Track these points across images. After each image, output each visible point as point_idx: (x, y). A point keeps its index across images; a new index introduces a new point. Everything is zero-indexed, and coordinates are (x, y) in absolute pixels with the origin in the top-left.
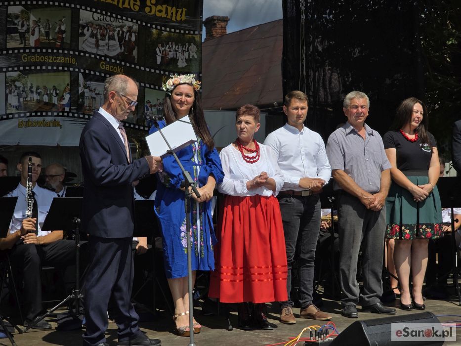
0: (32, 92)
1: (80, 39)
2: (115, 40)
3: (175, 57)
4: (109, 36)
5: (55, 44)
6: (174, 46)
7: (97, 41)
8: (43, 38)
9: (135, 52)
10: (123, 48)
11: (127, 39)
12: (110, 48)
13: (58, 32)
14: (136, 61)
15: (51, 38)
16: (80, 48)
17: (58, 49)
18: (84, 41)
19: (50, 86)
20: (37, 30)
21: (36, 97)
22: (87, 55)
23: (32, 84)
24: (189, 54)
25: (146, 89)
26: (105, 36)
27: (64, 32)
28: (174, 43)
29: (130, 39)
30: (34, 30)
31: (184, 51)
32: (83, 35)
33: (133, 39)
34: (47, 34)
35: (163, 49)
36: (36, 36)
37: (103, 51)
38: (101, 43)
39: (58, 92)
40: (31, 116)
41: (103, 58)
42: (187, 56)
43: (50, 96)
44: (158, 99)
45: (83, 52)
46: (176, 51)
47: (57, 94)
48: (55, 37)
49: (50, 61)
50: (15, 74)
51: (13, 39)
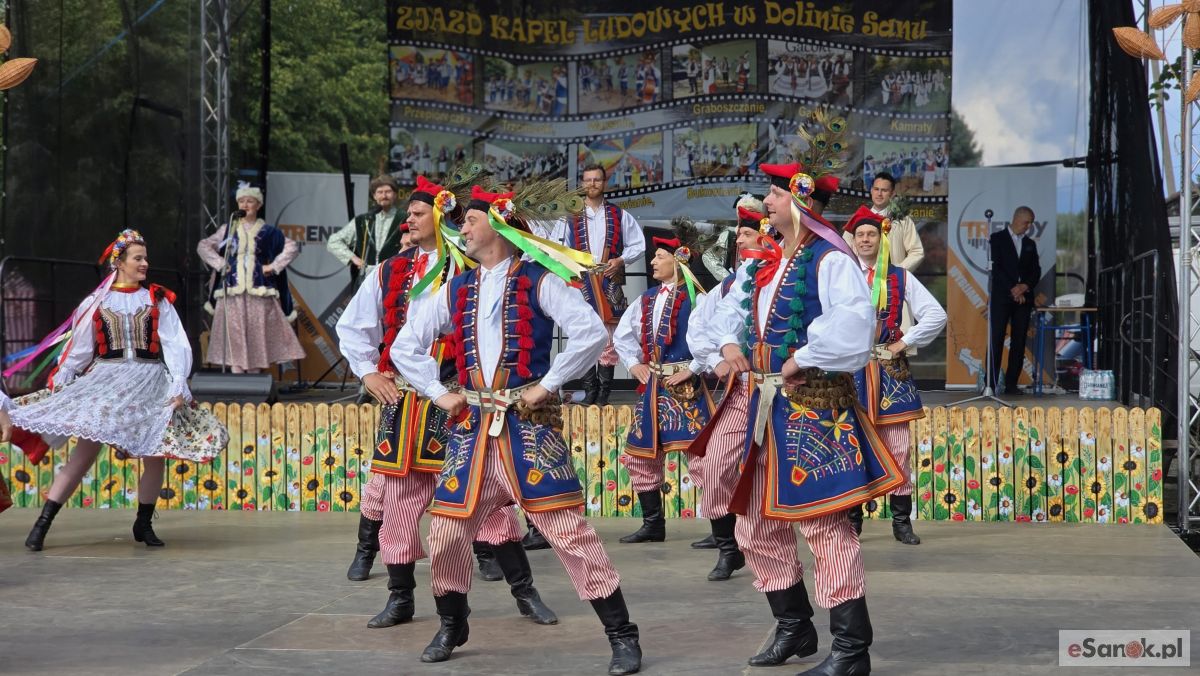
0: (707, 152)
1: (772, 78)
2: (818, 75)
3: (911, 91)
4: (811, 71)
5: (736, 88)
6: (909, 77)
7: (794, 79)
8: (719, 81)
9: (849, 90)
10: (831, 86)
11: (837, 72)
12: (813, 88)
13: (740, 72)
14: (851, 102)
15: (730, 80)
16: (771, 91)
17: (740, 94)
18: (775, 82)
19: (730, 143)
20: (711, 72)
22: (781, 99)
23: (706, 143)
24: (934, 86)
25: (866, 141)
26: (805, 72)
27: (748, 71)
28: (908, 72)
29: (841, 72)
30: (707, 73)
31: (924, 82)
32: (774, 72)
33: (846, 71)
34: (726, 76)
35: (892, 81)
36: (711, 80)
37: (802, 91)
38: (800, 81)
39: (740, 150)
40: (704, 183)
41: (802, 102)
42: (930, 89)
43: (729, 156)
44: (884, 154)
45: (774, 95)
46: (912, 83)
47: (738, 154)
48: (737, 79)
49: (730, 111)
50: (685, 131)
51: (681, 86)
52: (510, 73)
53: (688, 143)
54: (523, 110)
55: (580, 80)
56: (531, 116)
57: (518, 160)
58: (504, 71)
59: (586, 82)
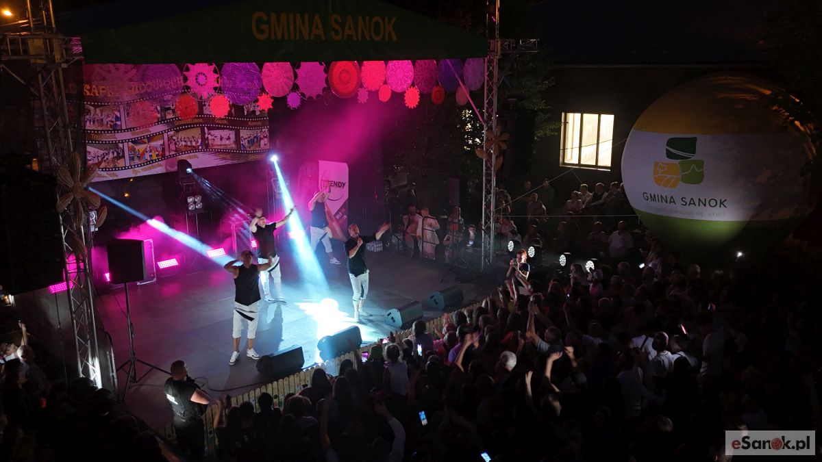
0: (182, 141)
1: (204, 108)
3: (254, 110)
6: (253, 104)
9: (233, 111)
14: (234, 116)
16: (204, 113)
18: (206, 109)
19: (190, 137)
21: (184, 143)
22: (208, 116)
23: (181, 137)
25: (240, 130)
28: (253, 102)
32: (205, 105)
35: (247, 106)
39: (195, 139)
40: (182, 154)
43: (191, 142)
44: (247, 135)
45: (205, 115)
46: (254, 106)
47: (194, 141)
49: (189, 123)
50: (172, 133)
51: (169, 114)
52: (92, 112)
53: (174, 138)
54: (101, 129)
55: (126, 113)
56: (104, 131)
57: (102, 152)
58: (90, 111)
59: (128, 114)
